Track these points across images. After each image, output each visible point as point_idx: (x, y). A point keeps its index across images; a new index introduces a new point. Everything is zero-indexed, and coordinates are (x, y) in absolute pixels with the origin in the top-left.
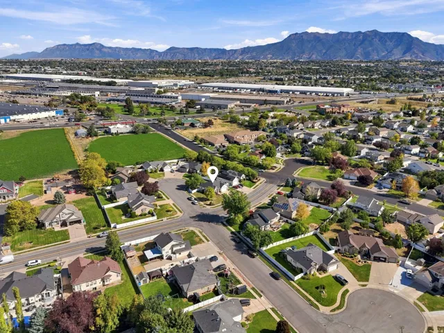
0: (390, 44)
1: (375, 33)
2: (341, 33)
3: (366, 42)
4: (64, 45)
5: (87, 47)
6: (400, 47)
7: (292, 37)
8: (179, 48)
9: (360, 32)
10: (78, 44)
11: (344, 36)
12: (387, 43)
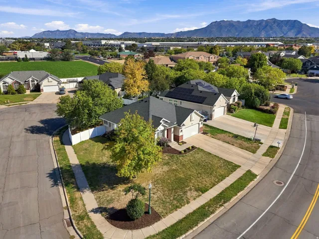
0: (285, 28)
1: (274, 20)
2: (249, 21)
3: (268, 27)
4: (49, 31)
5: (65, 33)
6: (293, 31)
7: (214, 24)
8: (131, 33)
9: (263, 20)
10: (58, 30)
11: (251, 23)
12: (283, 28)
